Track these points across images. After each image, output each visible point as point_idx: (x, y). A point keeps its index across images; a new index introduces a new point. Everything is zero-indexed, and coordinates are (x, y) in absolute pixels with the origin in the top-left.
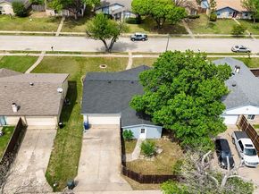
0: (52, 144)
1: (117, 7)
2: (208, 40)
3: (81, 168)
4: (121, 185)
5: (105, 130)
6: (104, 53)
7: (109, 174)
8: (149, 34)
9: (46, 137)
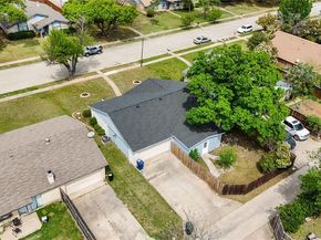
0: (121, 202)
1: (39, 19)
2: (163, 38)
3: (178, 210)
4: (229, 205)
5: (161, 161)
6: (67, 79)
7: (210, 201)
8: (103, 45)
9: (105, 197)
